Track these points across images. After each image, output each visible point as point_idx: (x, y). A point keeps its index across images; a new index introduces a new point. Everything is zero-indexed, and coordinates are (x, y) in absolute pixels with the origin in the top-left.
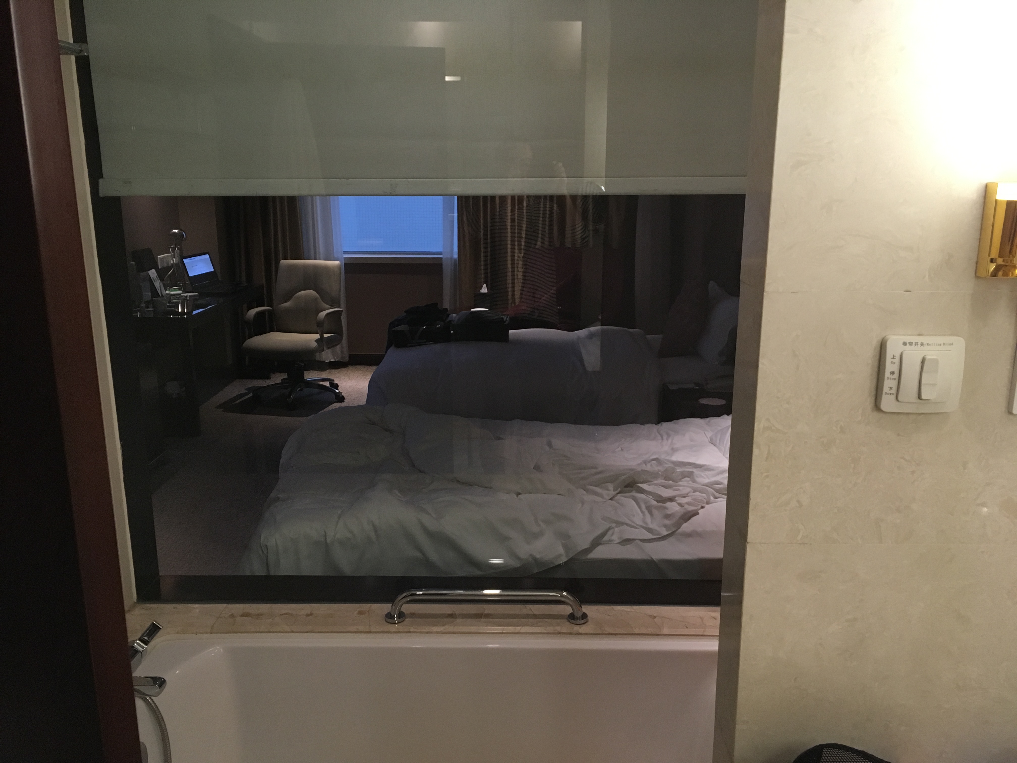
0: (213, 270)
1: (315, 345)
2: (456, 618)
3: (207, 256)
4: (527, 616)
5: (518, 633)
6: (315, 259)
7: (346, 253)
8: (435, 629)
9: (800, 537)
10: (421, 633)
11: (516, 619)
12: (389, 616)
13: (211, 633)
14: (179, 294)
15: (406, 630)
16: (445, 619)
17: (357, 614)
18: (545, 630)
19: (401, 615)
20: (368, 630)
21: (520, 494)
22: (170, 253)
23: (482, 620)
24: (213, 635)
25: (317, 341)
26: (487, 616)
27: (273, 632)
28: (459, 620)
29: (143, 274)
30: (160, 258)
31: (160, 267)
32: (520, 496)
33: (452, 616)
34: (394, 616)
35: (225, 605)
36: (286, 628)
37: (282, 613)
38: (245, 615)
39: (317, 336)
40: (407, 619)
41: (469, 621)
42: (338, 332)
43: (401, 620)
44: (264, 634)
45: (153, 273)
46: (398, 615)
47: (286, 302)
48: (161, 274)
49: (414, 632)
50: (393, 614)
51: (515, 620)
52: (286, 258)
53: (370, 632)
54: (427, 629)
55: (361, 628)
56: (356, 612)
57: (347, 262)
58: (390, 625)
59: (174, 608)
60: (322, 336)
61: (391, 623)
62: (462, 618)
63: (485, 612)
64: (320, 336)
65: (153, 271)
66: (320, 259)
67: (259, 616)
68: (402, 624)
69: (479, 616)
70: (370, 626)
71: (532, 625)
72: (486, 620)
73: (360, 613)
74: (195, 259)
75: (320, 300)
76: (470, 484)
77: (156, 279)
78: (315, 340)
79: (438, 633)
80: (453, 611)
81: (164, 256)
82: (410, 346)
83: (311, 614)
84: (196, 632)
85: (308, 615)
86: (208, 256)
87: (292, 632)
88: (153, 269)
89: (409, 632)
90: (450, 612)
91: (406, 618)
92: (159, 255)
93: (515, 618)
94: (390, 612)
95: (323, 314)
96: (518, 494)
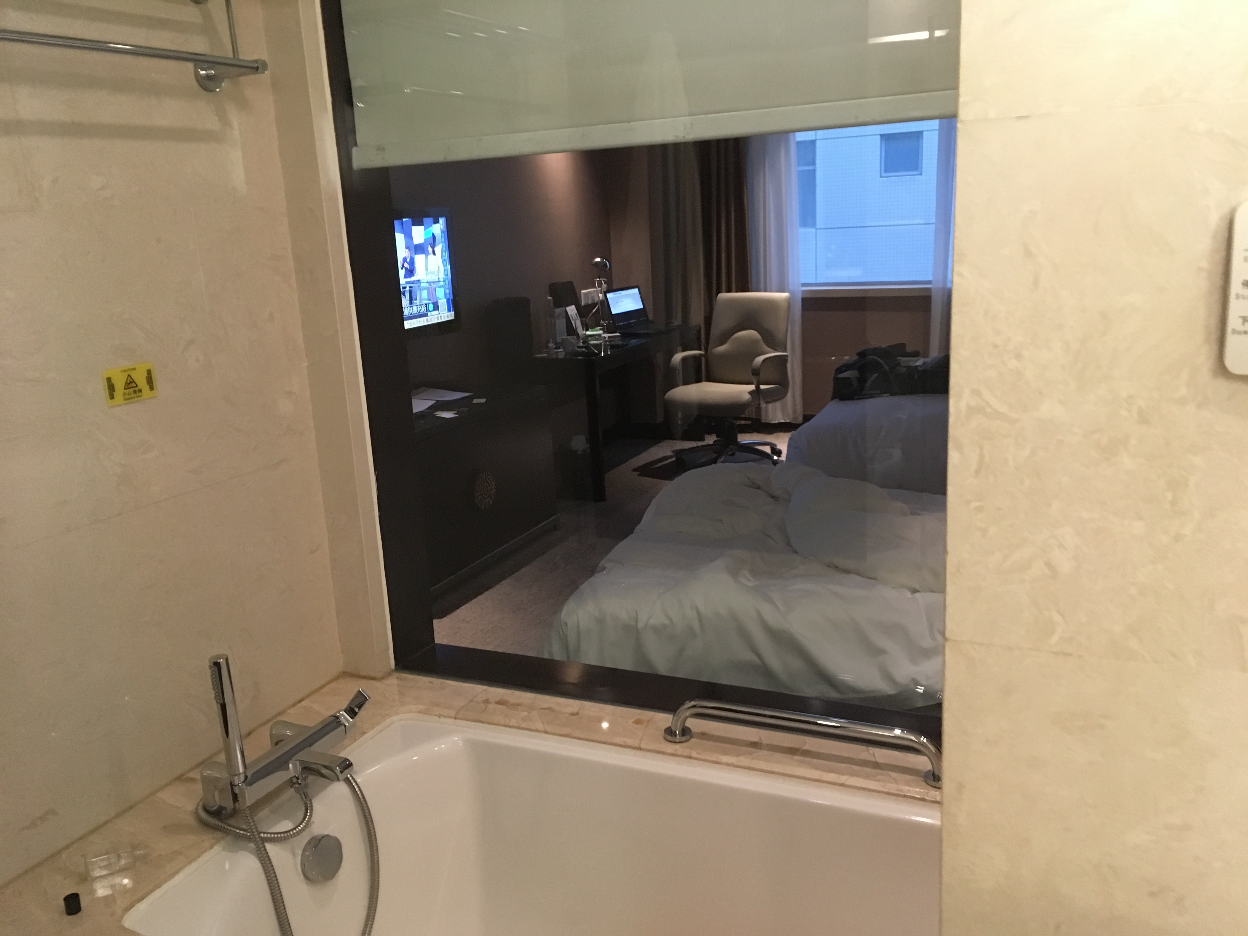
0: (642, 307)
1: (747, 397)
2: (760, 749)
3: (636, 291)
4: (864, 763)
5: (842, 785)
6: (765, 291)
7: (804, 285)
8: (725, 759)
9: (1055, 639)
10: (704, 760)
11: (846, 765)
12: (669, 732)
13: (455, 718)
14: (600, 335)
15: (685, 754)
16: (744, 748)
17: (632, 723)
18: (883, 787)
19: (686, 732)
20: (637, 745)
21: (918, 591)
22: (595, 287)
23: (796, 757)
24: (457, 721)
25: (751, 393)
26: (807, 753)
27: (523, 729)
28: (763, 753)
29: (558, 311)
30: (583, 293)
31: (583, 304)
32: (917, 595)
33: (755, 745)
34: (676, 732)
35: (485, 687)
36: (540, 726)
37: (543, 707)
38: (500, 703)
39: (752, 387)
40: (693, 740)
41: (778, 756)
42: (783, 383)
43: (683, 739)
44: (513, 730)
45: (572, 310)
46: (680, 732)
47: (720, 345)
48: (583, 312)
49: (696, 759)
50: (673, 729)
51: (843, 765)
52: (729, 290)
53: (640, 749)
54: (714, 757)
55: (629, 741)
56: (633, 720)
57: (804, 297)
58: (668, 744)
59: (430, 682)
60: (758, 387)
61: (671, 742)
62: (769, 750)
63: (805, 748)
64: (756, 387)
65: (573, 307)
66: (771, 291)
67: (516, 706)
68: (684, 744)
69: (792, 751)
70: (641, 740)
71: (867, 777)
72: (801, 758)
73: (638, 722)
74: (621, 293)
75: (762, 343)
76: (847, 571)
77: (575, 317)
78: (748, 391)
79: (728, 765)
80: (760, 739)
81: (590, 291)
82: (857, 399)
83: (577, 714)
84: (440, 714)
85: (573, 714)
86: (638, 290)
87: (546, 732)
88: (573, 304)
89: (690, 757)
90: (755, 739)
91: (691, 737)
92: (583, 290)
93: (845, 763)
94: (670, 727)
95: (761, 358)
96: (915, 591)
